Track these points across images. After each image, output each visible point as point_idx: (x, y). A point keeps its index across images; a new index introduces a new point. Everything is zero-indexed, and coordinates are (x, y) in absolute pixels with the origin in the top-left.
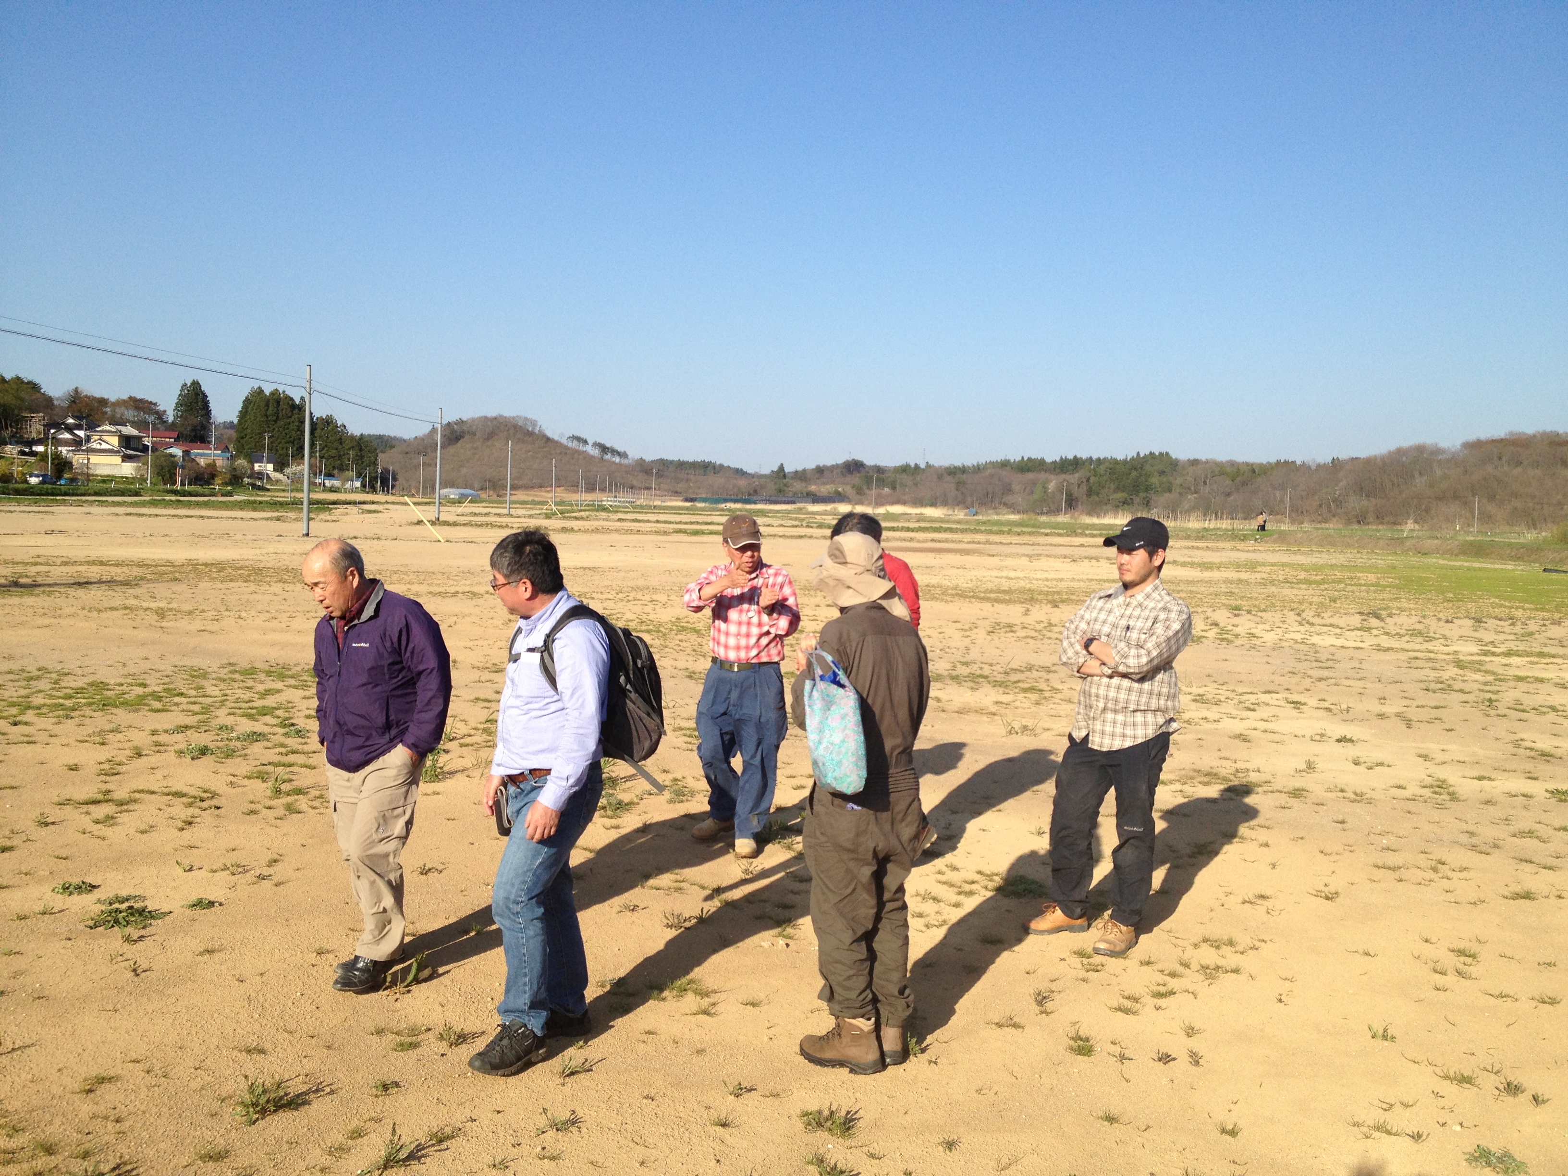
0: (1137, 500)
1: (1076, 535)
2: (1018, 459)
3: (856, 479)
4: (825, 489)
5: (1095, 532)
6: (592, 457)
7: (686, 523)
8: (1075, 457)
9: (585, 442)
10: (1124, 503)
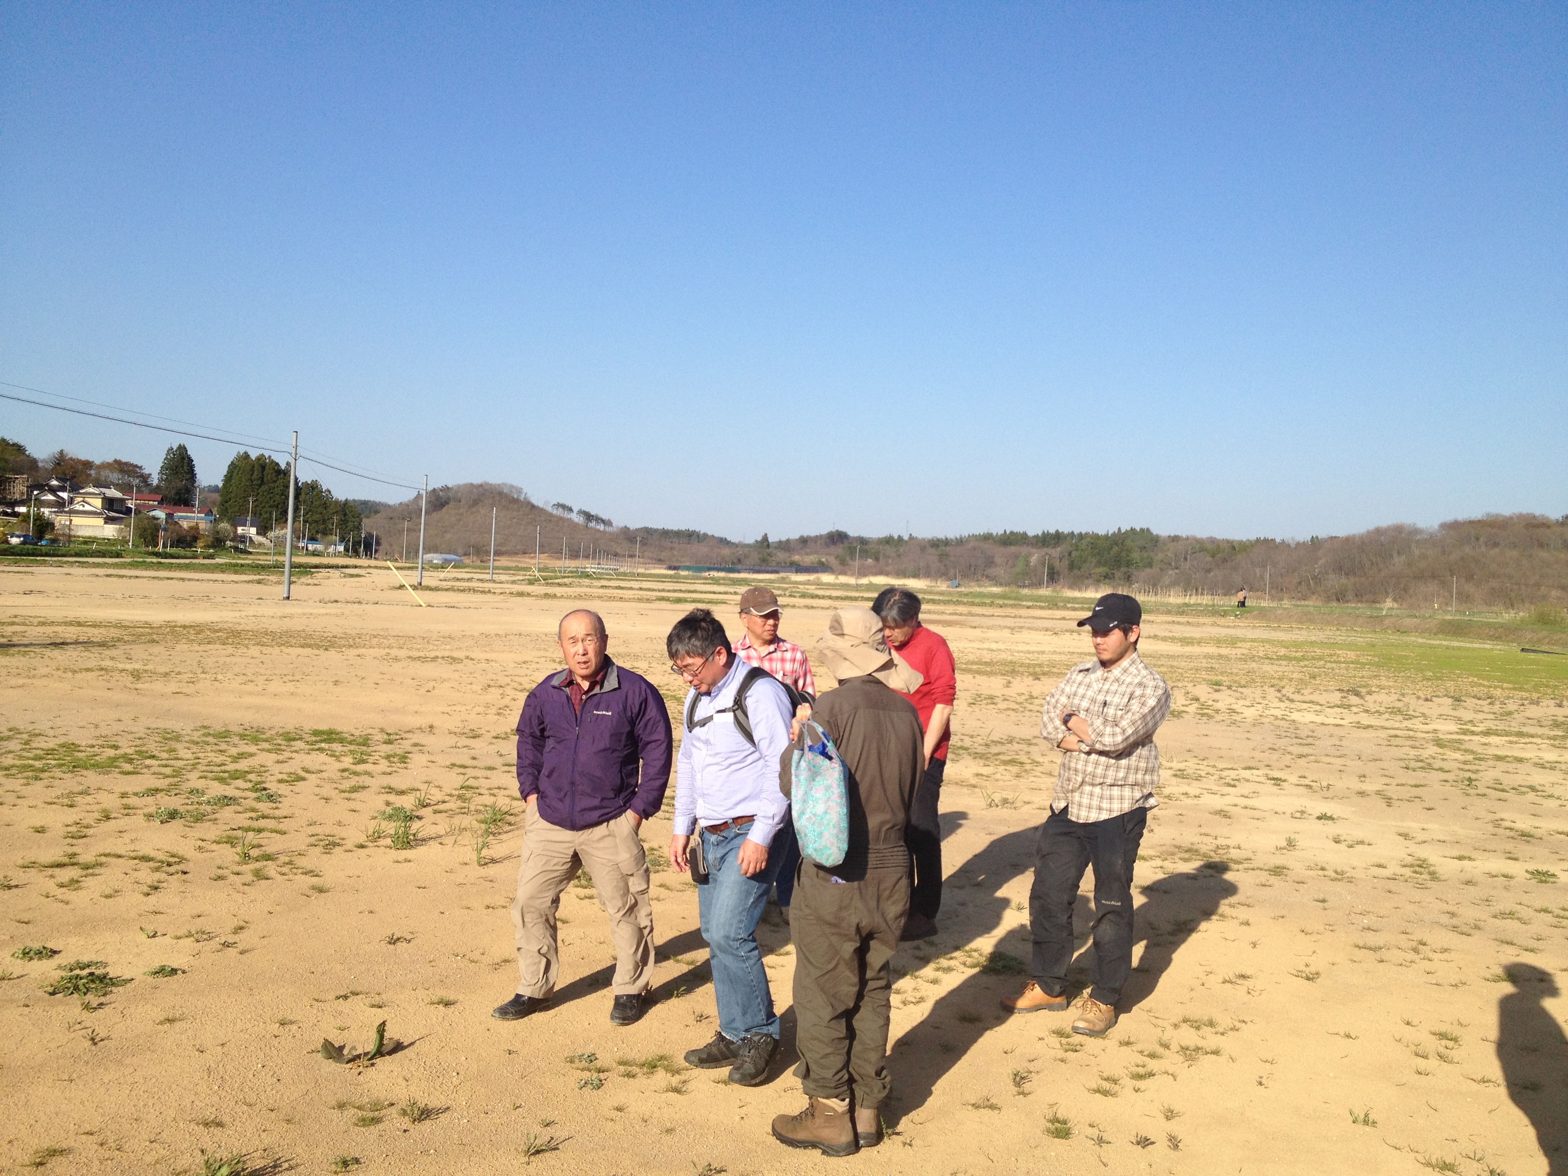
0: (1118, 574)
1: (1058, 608)
2: (1001, 532)
3: (839, 550)
4: (809, 559)
5: (1077, 606)
6: (577, 524)
7: (669, 591)
8: (1057, 531)
9: (570, 510)
10: (1105, 577)
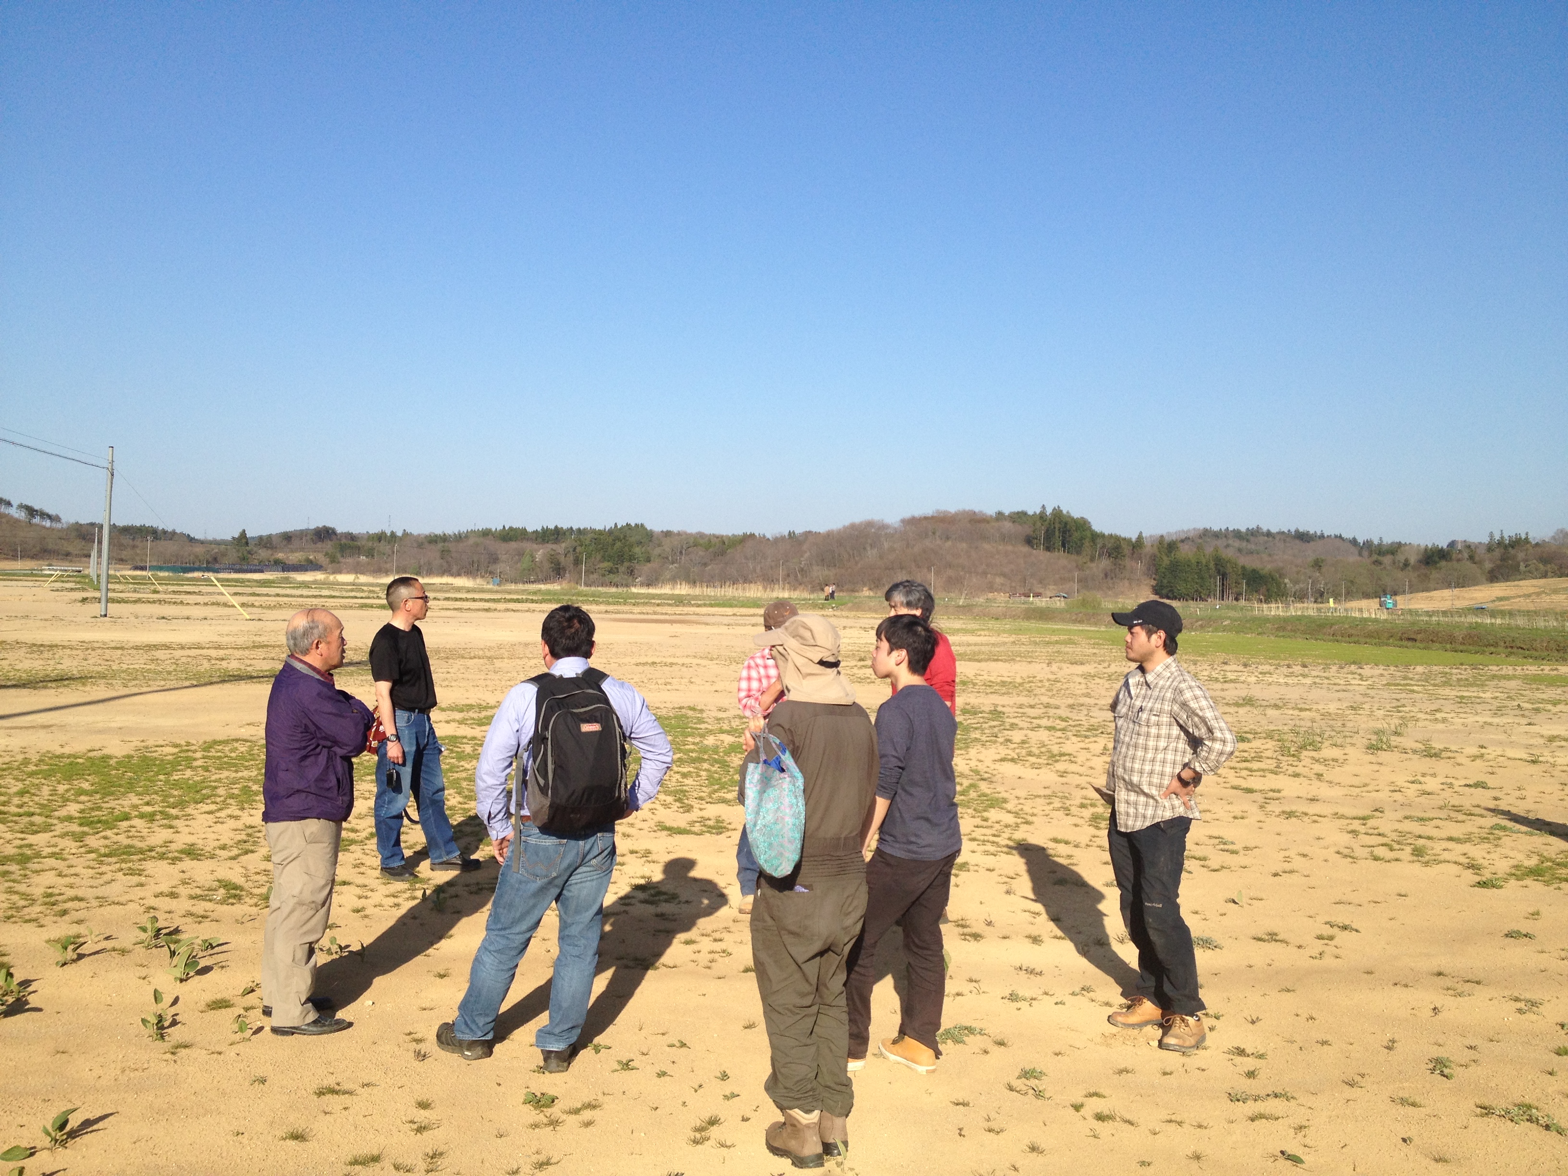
0: (622, 569)
3: (328, 546)
4: (295, 557)
6: (17, 521)
8: (556, 527)
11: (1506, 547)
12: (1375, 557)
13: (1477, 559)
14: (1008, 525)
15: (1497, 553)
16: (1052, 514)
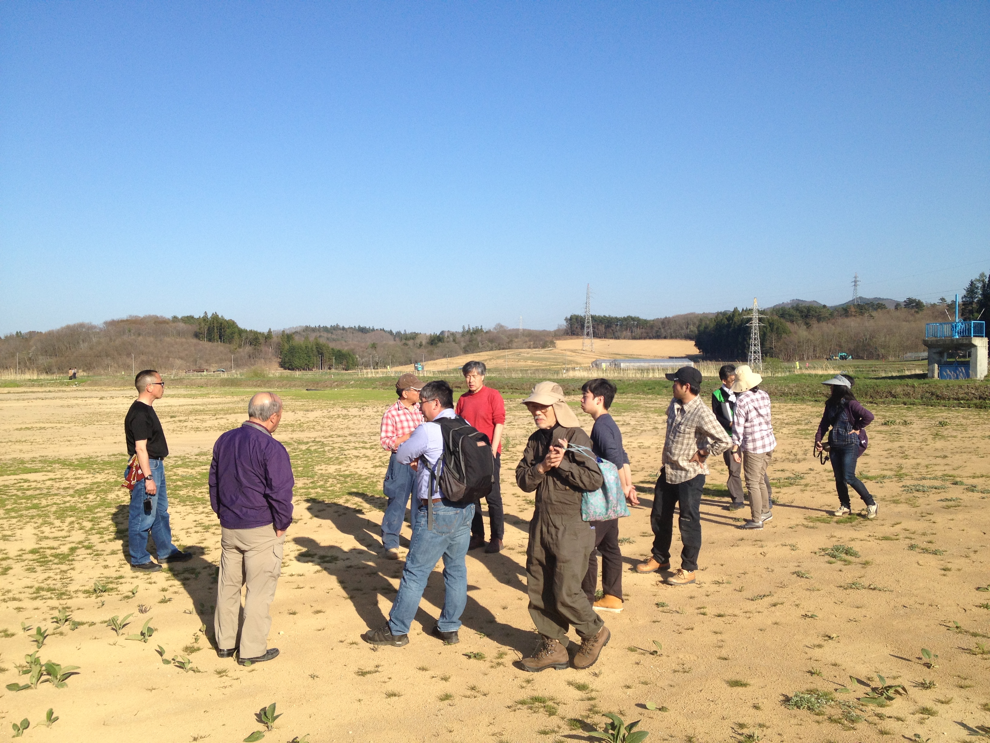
11: (471, 334)
12: (404, 341)
13: (457, 341)
14: (182, 325)
15: (467, 337)
16: (211, 317)
